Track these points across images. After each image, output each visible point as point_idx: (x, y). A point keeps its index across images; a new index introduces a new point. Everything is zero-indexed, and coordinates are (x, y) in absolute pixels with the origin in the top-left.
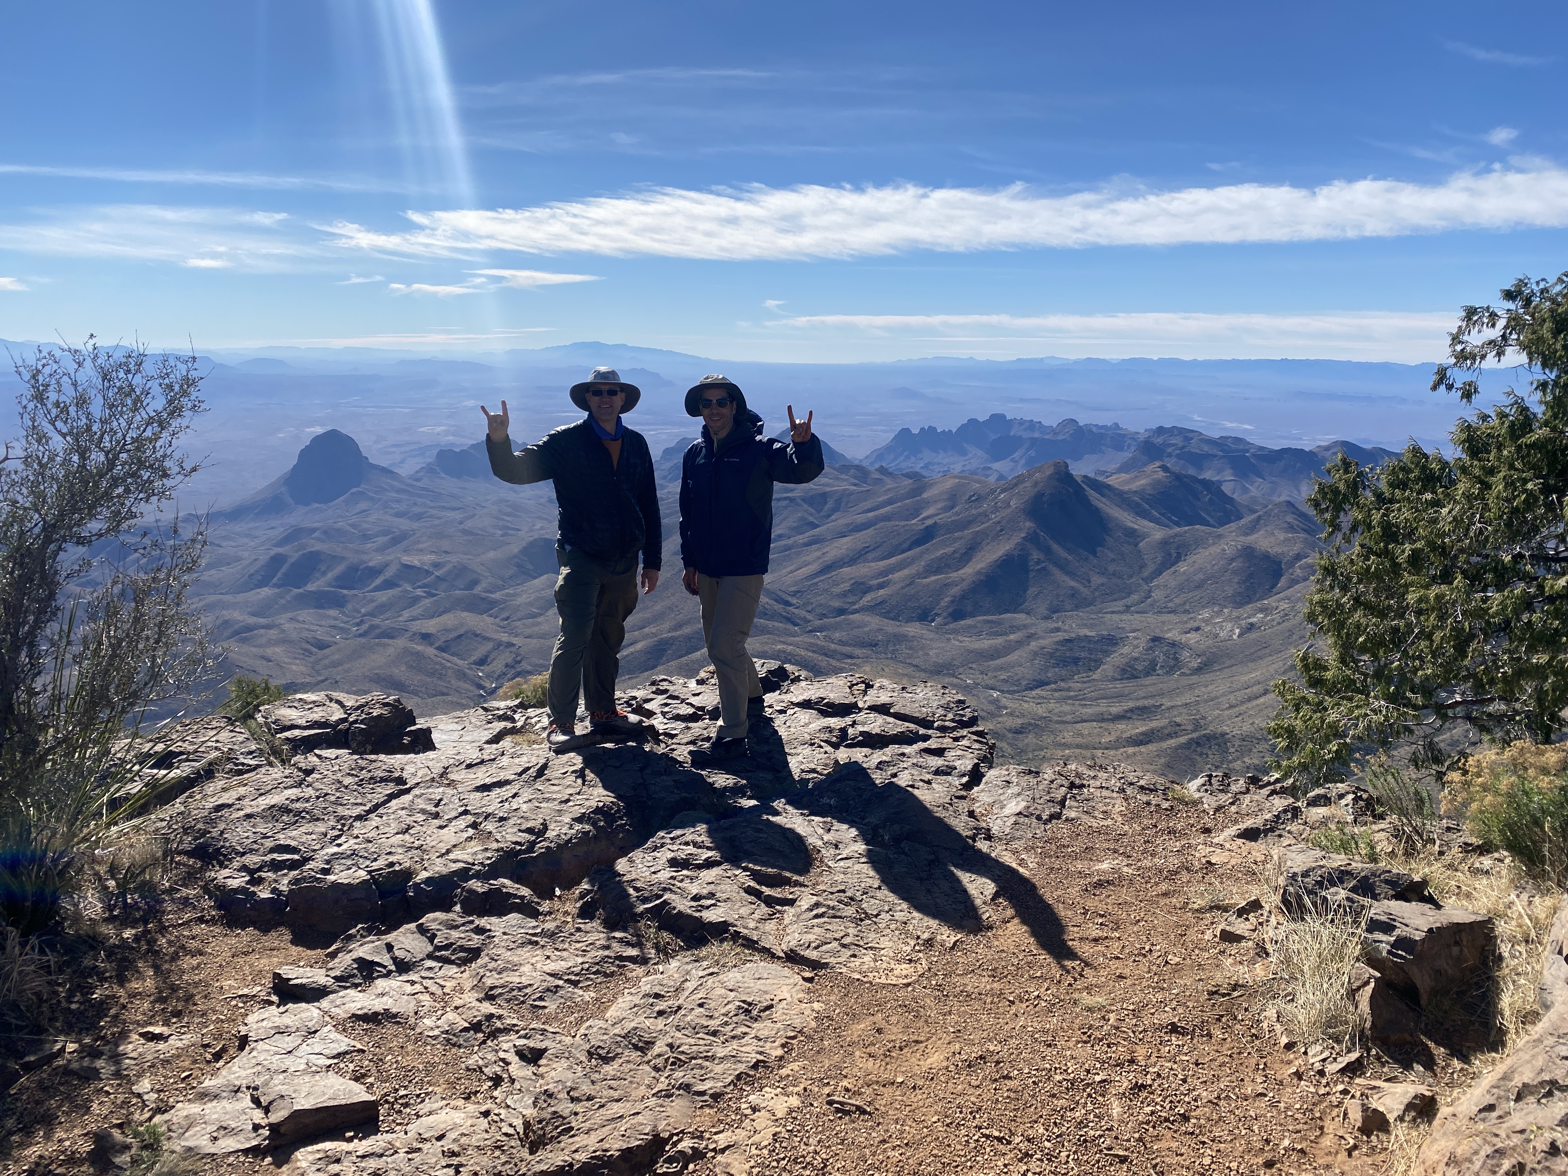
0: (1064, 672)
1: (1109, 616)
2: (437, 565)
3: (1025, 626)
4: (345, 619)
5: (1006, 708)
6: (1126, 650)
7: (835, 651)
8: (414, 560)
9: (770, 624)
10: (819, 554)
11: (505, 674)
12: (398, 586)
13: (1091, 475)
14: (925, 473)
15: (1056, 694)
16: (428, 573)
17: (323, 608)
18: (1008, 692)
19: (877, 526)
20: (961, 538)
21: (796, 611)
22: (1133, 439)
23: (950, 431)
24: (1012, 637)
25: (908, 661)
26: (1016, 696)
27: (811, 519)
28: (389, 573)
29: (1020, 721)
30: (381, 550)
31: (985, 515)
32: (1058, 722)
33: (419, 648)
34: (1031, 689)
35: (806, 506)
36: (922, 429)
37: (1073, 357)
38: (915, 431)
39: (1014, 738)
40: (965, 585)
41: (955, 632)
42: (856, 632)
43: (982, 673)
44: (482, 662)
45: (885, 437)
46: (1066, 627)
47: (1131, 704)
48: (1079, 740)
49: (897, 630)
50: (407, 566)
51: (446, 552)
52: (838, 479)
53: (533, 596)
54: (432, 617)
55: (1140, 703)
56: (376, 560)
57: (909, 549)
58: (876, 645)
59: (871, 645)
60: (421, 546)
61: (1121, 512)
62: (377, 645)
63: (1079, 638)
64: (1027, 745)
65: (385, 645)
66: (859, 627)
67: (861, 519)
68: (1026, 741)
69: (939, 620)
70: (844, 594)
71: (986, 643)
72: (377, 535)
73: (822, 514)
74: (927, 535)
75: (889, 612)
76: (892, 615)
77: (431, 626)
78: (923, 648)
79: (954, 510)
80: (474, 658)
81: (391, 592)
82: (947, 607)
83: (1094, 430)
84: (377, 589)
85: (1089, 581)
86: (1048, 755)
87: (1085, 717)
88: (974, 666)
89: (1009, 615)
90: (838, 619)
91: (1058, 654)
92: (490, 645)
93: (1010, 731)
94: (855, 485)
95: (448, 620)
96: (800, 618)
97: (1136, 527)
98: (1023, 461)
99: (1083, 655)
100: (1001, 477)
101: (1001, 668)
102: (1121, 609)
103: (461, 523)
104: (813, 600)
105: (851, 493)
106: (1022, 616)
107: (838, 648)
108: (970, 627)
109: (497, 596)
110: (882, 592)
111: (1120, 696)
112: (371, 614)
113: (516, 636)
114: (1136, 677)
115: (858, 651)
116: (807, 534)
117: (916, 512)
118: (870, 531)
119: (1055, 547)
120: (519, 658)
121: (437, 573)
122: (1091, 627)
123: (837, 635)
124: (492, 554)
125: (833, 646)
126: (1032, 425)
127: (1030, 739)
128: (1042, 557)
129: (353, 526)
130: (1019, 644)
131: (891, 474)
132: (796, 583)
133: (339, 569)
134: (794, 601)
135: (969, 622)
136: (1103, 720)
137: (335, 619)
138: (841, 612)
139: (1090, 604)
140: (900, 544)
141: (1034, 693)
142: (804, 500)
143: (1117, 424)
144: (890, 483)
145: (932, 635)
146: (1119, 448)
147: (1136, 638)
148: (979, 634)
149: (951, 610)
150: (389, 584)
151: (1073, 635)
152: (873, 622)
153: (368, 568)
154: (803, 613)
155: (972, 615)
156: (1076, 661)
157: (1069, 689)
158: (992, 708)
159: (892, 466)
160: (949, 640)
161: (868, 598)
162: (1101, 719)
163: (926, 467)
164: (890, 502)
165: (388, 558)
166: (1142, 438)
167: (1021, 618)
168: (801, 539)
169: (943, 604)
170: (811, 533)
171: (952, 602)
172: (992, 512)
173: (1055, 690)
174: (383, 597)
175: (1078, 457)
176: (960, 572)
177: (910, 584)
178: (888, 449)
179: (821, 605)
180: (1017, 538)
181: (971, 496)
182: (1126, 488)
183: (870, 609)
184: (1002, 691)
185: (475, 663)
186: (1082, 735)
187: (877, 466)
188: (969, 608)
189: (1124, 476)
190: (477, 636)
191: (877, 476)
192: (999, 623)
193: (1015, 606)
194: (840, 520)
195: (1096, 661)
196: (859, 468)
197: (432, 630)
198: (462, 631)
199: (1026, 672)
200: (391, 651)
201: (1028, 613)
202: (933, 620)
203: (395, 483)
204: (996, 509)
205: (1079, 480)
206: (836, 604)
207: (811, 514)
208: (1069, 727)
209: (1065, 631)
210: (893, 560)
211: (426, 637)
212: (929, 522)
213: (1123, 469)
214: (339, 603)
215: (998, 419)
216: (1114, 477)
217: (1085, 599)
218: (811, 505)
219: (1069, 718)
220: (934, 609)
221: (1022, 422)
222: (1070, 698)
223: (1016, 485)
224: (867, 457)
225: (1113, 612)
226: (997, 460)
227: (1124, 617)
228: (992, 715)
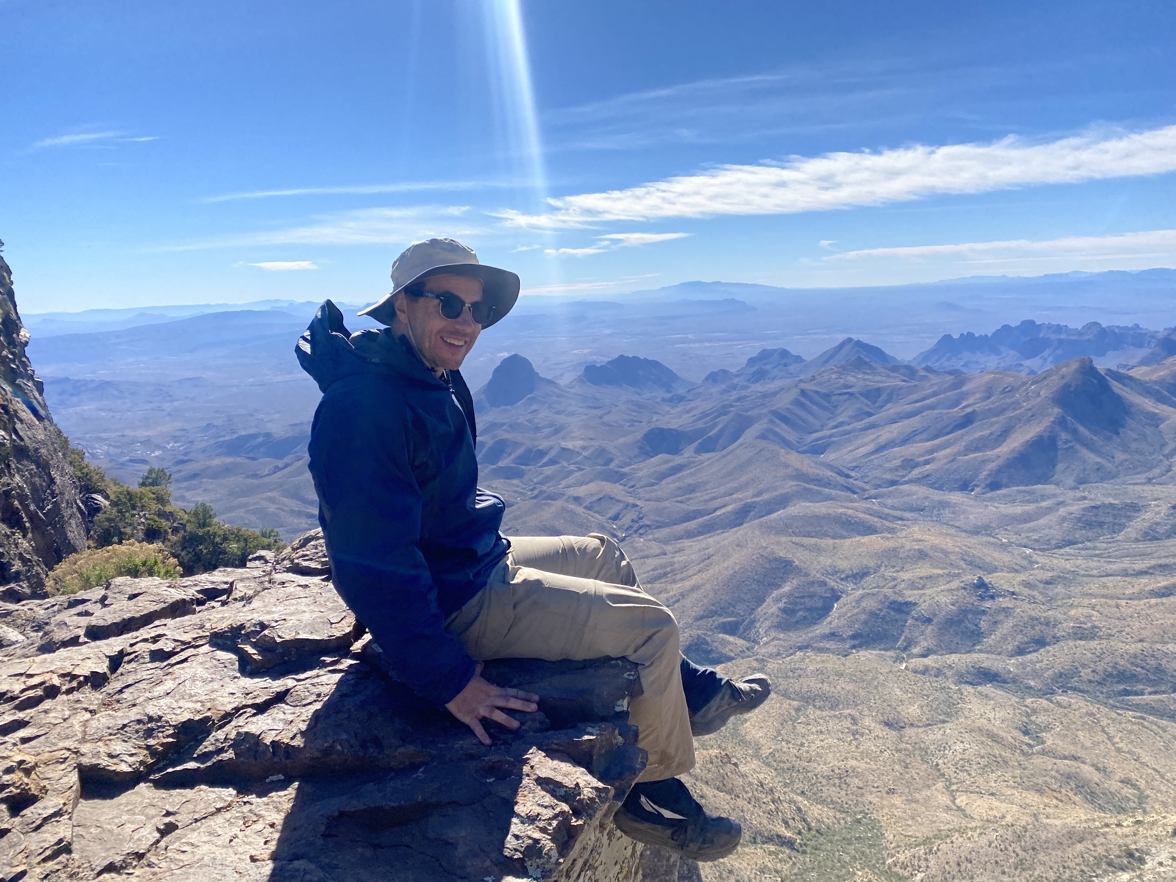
0: (1090, 534)
1: (1131, 487)
2: (584, 448)
3: (1054, 496)
4: (523, 486)
5: (1037, 563)
6: (1148, 516)
7: (887, 514)
8: (570, 445)
9: (833, 492)
10: (873, 437)
11: (631, 527)
12: (558, 463)
13: (1114, 368)
14: (964, 370)
15: (1083, 552)
16: (579, 454)
17: (508, 478)
18: (1040, 549)
19: (924, 414)
20: (997, 422)
21: (855, 482)
22: (1153, 337)
23: (986, 336)
24: (1044, 504)
25: (951, 523)
26: (1047, 553)
27: (868, 409)
28: (552, 454)
29: (1050, 574)
30: (546, 437)
31: (1017, 402)
32: (1084, 576)
33: (572, 507)
34: (1060, 548)
35: (863, 399)
36: (962, 335)
37: (1096, 270)
38: (956, 336)
39: (1044, 588)
40: (1000, 462)
41: (991, 499)
42: (906, 499)
43: (1016, 534)
44: (615, 518)
45: (931, 343)
46: (1092, 496)
47: (1153, 562)
48: (1104, 591)
49: (941, 498)
50: (563, 449)
51: (591, 439)
52: (890, 377)
53: (652, 470)
54: (581, 485)
55: (1162, 561)
56: (544, 445)
57: (951, 432)
58: (923, 510)
59: (919, 510)
60: (574, 435)
61: (1142, 398)
62: (545, 504)
63: (1104, 506)
64: (1057, 594)
65: (549, 505)
66: (908, 495)
67: (909, 408)
68: (1056, 591)
69: (978, 490)
70: (896, 469)
71: (1018, 509)
72: (544, 428)
73: (876, 405)
74: (967, 421)
75: (934, 483)
76: (937, 485)
77: (581, 491)
78: (963, 513)
79: (990, 400)
80: (610, 515)
81: (553, 468)
82: (986, 479)
83: (1116, 331)
84: (544, 465)
85: (1113, 457)
86: (1076, 603)
87: (1109, 572)
88: (1009, 528)
89: (1040, 486)
90: (890, 489)
91: (1084, 519)
92: (621, 505)
93: (1041, 582)
94: (904, 381)
95: (592, 487)
96: (859, 488)
97: (1157, 411)
98: (1051, 359)
99: (1108, 520)
100: (1032, 372)
101: (1034, 530)
102: (1144, 481)
103: (601, 418)
104: (869, 474)
105: (901, 388)
106: (1053, 487)
107: (891, 512)
108: (1005, 496)
109: (626, 470)
110: (928, 467)
111: (1143, 555)
112: (541, 483)
113: (639, 499)
114: (1158, 539)
115: (907, 515)
116: (864, 421)
117: (956, 403)
118: (917, 418)
119: (1081, 429)
120: (641, 516)
121: (585, 454)
122: (1115, 496)
123: (889, 502)
124: (622, 440)
125: (886, 511)
126: (1059, 329)
127: (1059, 589)
128: (1069, 437)
129: (529, 421)
130: (1049, 510)
131: (935, 371)
132: (855, 460)
133: (520, 451)
134: (853, 474)
135: (1004, 491)
136: (1127, 575)
137: (517, 486)
138: (893, 483)
139: (1114, 477)
140: (944, 428)
141: (1062, 551)
142: (861, 394)
143: (1137, 326)
144: (934, 379)
145: (972, 502)
146: (1140, 345)
147: (1157, 506)
148: (1013, 501)
149: (988, 482)
150: (553, 462)
151: (1099, 503)
152: (921, 491)
153: (538, 450)
154: (860, 484)
155: (1007, 486)
156: (1101, 525)
157: (1095, 548)
158: (1025, 563)
159: (936, 366)
160: (986, 506)
161: (916, 473)
162: (1125, 573)
163: (965, 365)
164: (935, 394)
165: (551, 443)
166: (1160, 336)
167: (1050, 488)
168: (859, 425)
169: (982, 476)
170: (867, 420)
171: (989, 475)
172: (1024, 401)
173: (1082, 549)
174: (549, 470)
175: (1102, 353)
176: (996, 451)
177: (953, 460)
178: (934, 351)
179: (876, 478)
180: (1047, 422)
181: (1005, 389)
182: (1147, 379)
183: (917, 481)
184: (1034, 549)
185: (611, 518)
186: (1107, 588)
187: (923, 365)
188: (1004, 481)
189: (1144, 369)
190: (612, 499)
191: (923, 373)
192: (1029, 493)
193: (1044, 479)
194: (892, 410)
195: (1120, 525)
196: (907, 367)
197: (581, 495)
198: (601, 496)
199: (1056, 533)
200: (553, 509)
201: (1057, 484)
202: (972, 490)
203: (557, 390)
204: (1027, 398)
205: (1103, 373)
206: (888, 476)
207: (867, 405)
208: (1095, 580)
209: (1091, 500)
210: (937, 442)
211: (577, 499)
212: (969, 410)
213: (1144, 362)
214: (519, 475)
215: (1029, 325)
216: (1135, 369)
217: (1110, 473)
218: (867, 398)
219: (1095, 572)
220: (974, 480)
221: (1049, 327)
222: (1096, 556)
223: (1045, 378)
224: (915, 359)
225: (1136, 484)
226: (1027, 358)
227: (1146, 488)
228: (1024, 568)
